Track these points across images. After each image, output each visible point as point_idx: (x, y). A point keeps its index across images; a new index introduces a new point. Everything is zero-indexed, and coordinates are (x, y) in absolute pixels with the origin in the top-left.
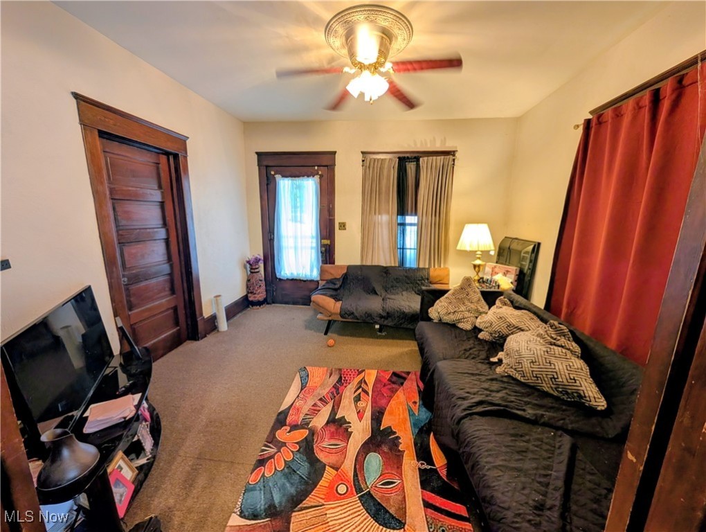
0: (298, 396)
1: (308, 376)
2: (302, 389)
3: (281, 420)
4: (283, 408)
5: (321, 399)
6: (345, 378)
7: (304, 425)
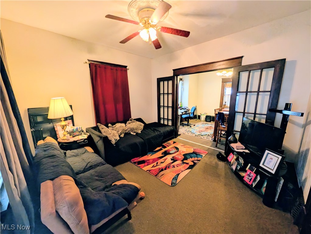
0: (182, 172)
1: (173, 179)
2: (179, 174)
3: (191, 167)
4: (190, 170)
5: (174, 167)
6: (158, 171)
7: (184, 163)
